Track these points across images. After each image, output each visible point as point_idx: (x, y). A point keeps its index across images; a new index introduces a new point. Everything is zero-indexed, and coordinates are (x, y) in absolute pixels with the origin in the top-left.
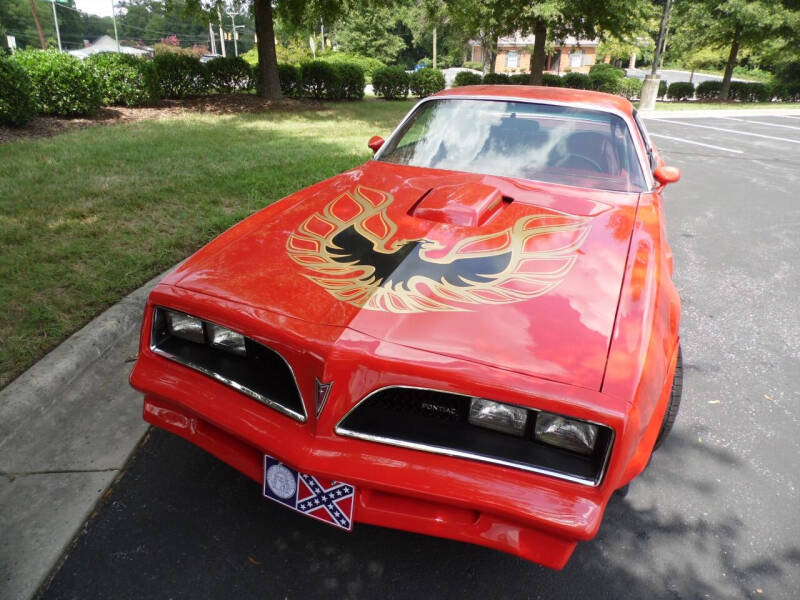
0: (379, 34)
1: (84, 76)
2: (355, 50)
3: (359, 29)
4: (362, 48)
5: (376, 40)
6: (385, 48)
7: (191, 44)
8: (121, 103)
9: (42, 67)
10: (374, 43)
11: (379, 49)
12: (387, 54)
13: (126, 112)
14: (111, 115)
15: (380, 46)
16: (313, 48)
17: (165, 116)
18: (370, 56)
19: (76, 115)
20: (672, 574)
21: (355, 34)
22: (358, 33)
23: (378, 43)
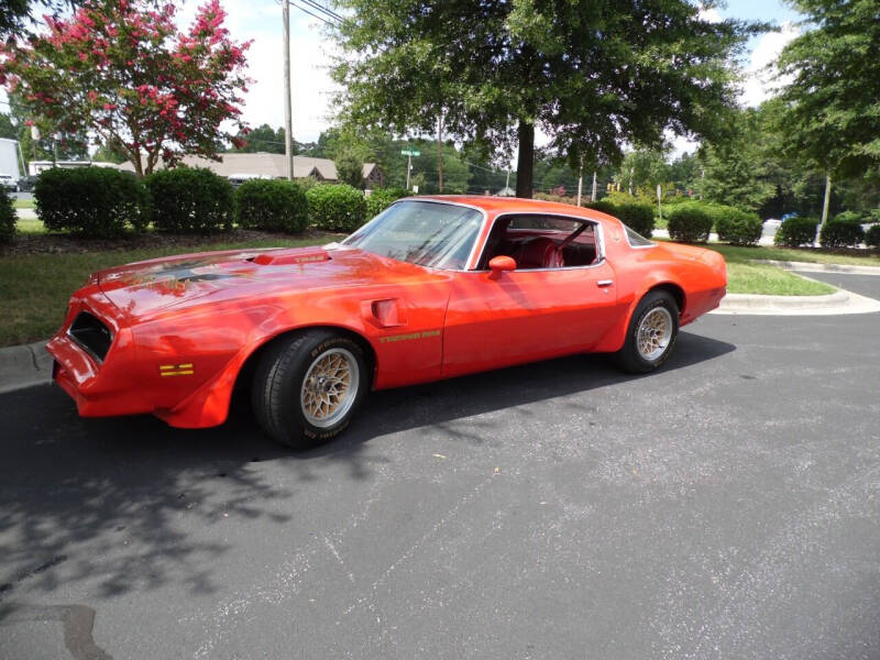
0: (742, 181)
2: (710, 197)
3: (719, 176)
4: (719, 195)
5: (737, 187)
6: (748, 196)
10: (733, 191)
11: (739, 197)
12: (748, 202)
15: (742, 193)
16: (659, 197)
18: (728, 204)
21: (712, 182)
22: (715, 181)
23: (739, 190)
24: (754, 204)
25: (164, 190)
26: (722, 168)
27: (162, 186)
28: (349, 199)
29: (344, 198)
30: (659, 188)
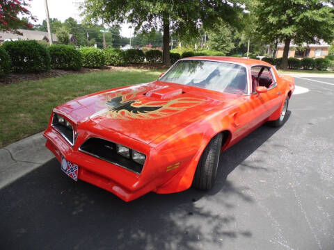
0: (224, 42)
1: (100, 55)
2: (213, 49)
3: (216, 40)
4: (216, 48)
6: (225, 48)
7: (156, 47)
8: (112, 65)
9: (87, 52)
10: (221, 46)
11: (223, 48)
13: (113, 67)
14: (107, 68)
16: (196, 48)
17: (125, 69)
19: (96, 68)
20: (191, 227)
21: (214, 43)
23: (223, 46)
24: (228, 51)
25: (15, 52)
26: (216, 37)
27: (13, 50)
28: (98, 53)
29: (96, 53)
30: (196, 45)
